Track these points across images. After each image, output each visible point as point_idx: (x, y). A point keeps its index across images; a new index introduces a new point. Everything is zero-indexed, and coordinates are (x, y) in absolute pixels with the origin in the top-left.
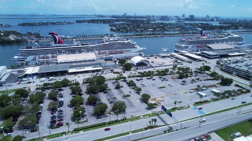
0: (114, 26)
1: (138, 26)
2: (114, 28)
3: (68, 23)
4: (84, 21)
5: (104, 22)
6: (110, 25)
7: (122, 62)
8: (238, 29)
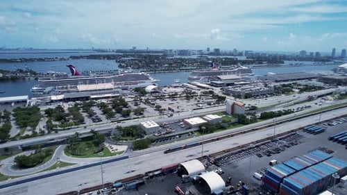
0: (123, 62)
1: (152, 62)
2: (123, 64)
3: (61, 59)
4: (82, 57)
5: (109, 57)
6: (117, 62)
7: (137, 90)
8: (262, 63)
